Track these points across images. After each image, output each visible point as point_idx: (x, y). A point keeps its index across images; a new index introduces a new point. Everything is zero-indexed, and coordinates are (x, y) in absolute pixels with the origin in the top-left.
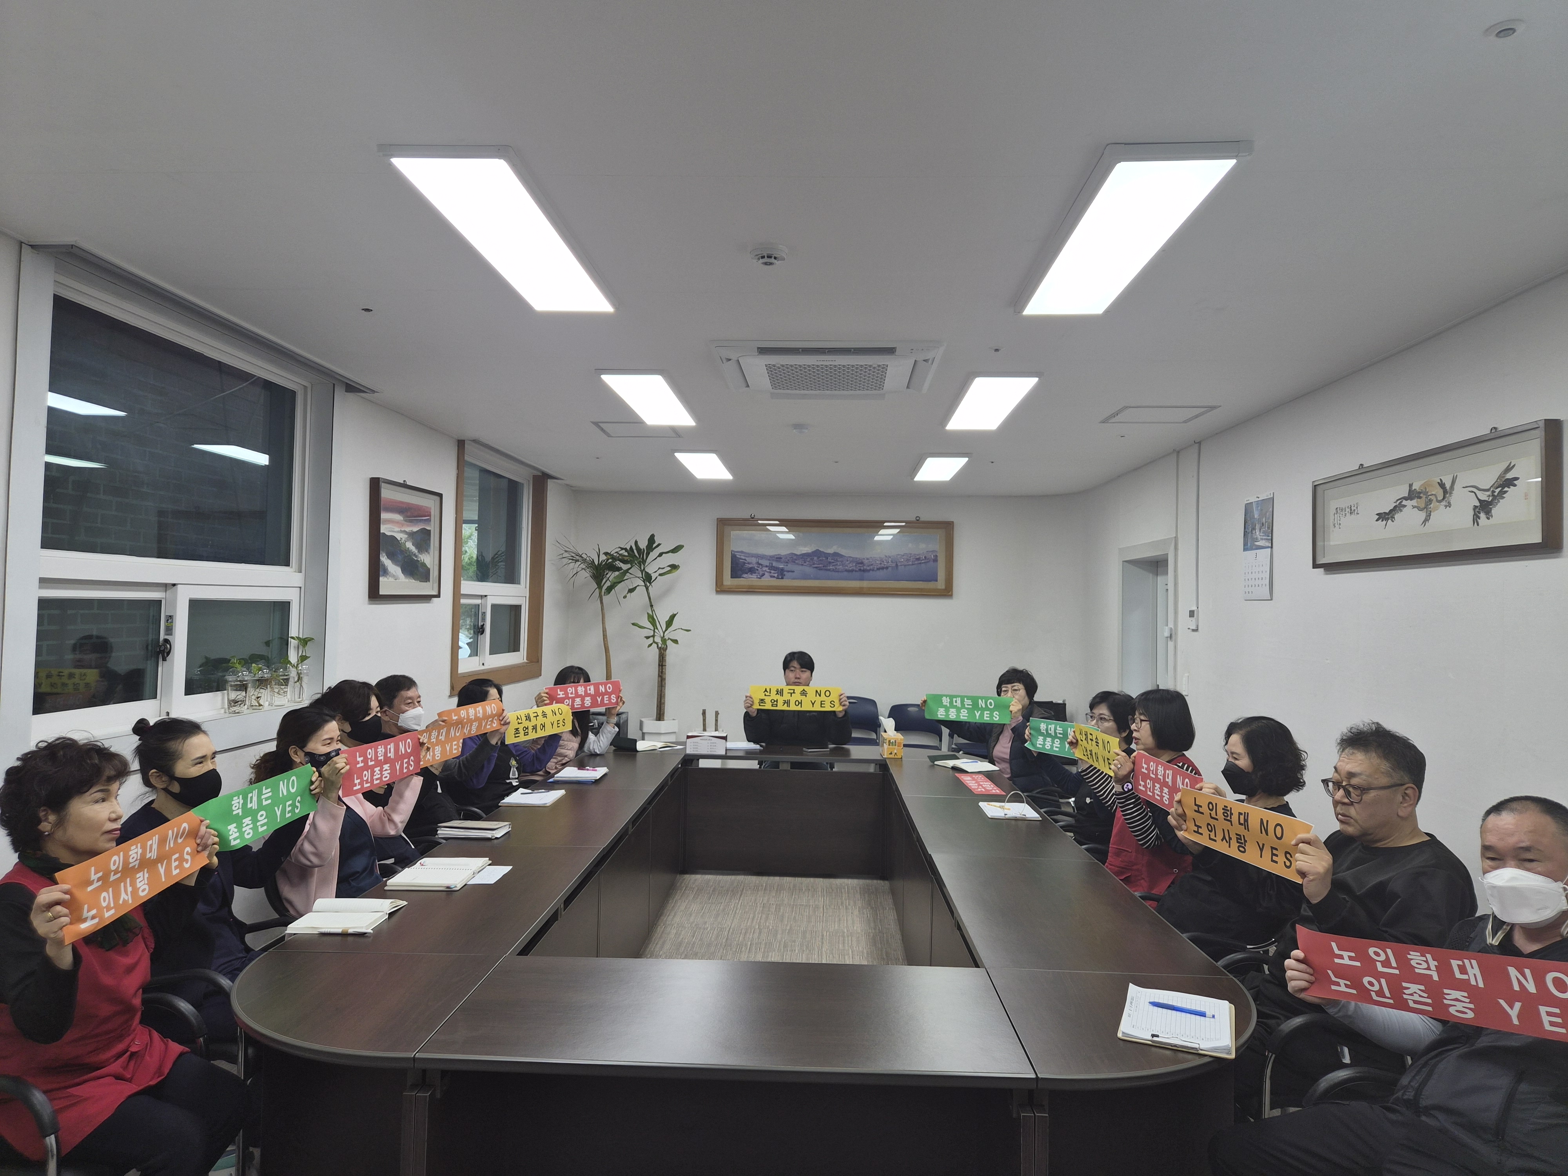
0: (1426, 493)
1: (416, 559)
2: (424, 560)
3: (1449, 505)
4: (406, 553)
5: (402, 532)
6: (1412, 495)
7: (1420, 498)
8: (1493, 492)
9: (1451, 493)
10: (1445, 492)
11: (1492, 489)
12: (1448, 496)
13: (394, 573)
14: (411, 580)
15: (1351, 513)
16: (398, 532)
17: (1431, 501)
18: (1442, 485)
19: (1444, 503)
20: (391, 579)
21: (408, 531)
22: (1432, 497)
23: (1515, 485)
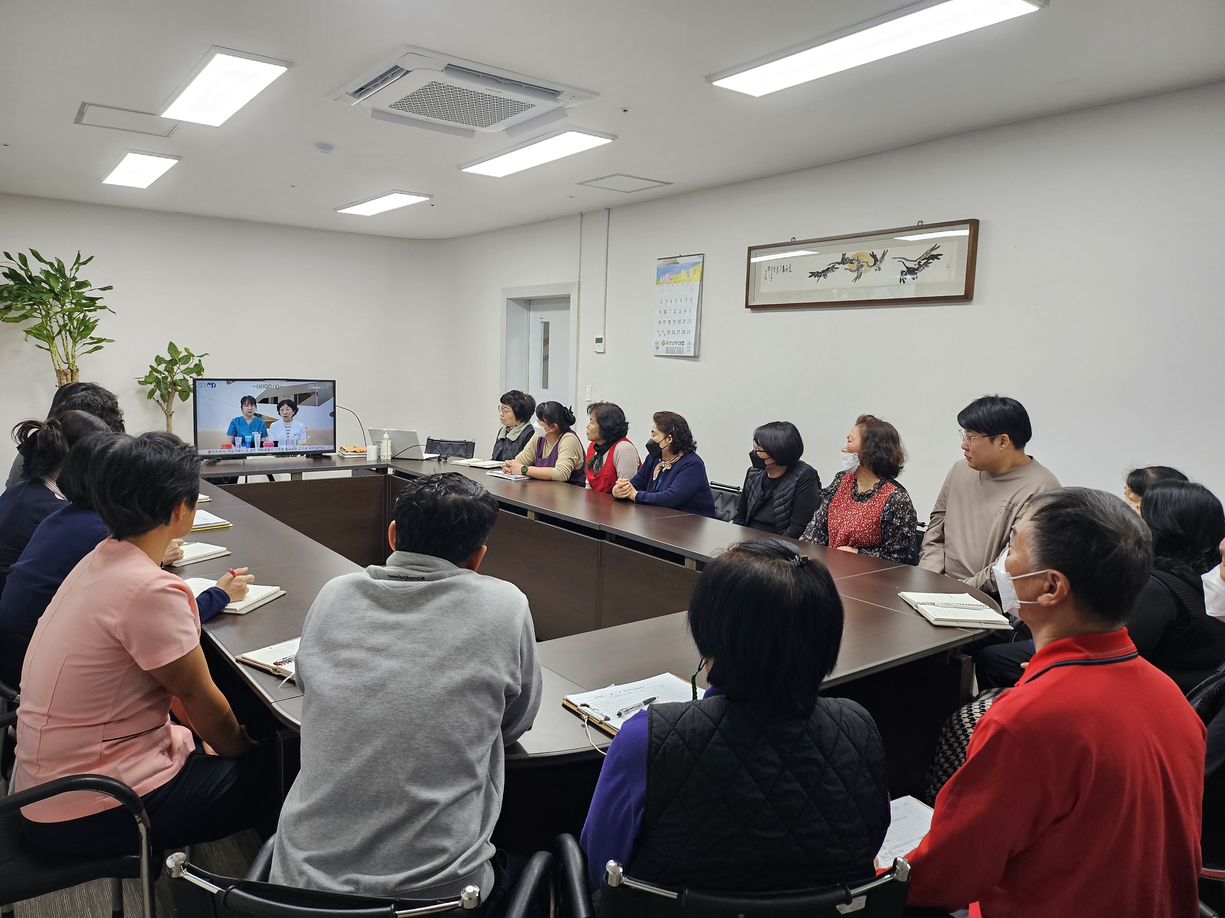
0: (858, 261)
3: (879, 269)
6: (844, 261)
7: (853, 263)
8: (919, 262)
9: (881, 262)
10: (876, 260)
11: (918, 260)
12: (878, 263)
15: (783, 271)
17: (862, 266)
18: (873, 256)
19: (874, 267)
22: (864, 264)
23: (939, 259)
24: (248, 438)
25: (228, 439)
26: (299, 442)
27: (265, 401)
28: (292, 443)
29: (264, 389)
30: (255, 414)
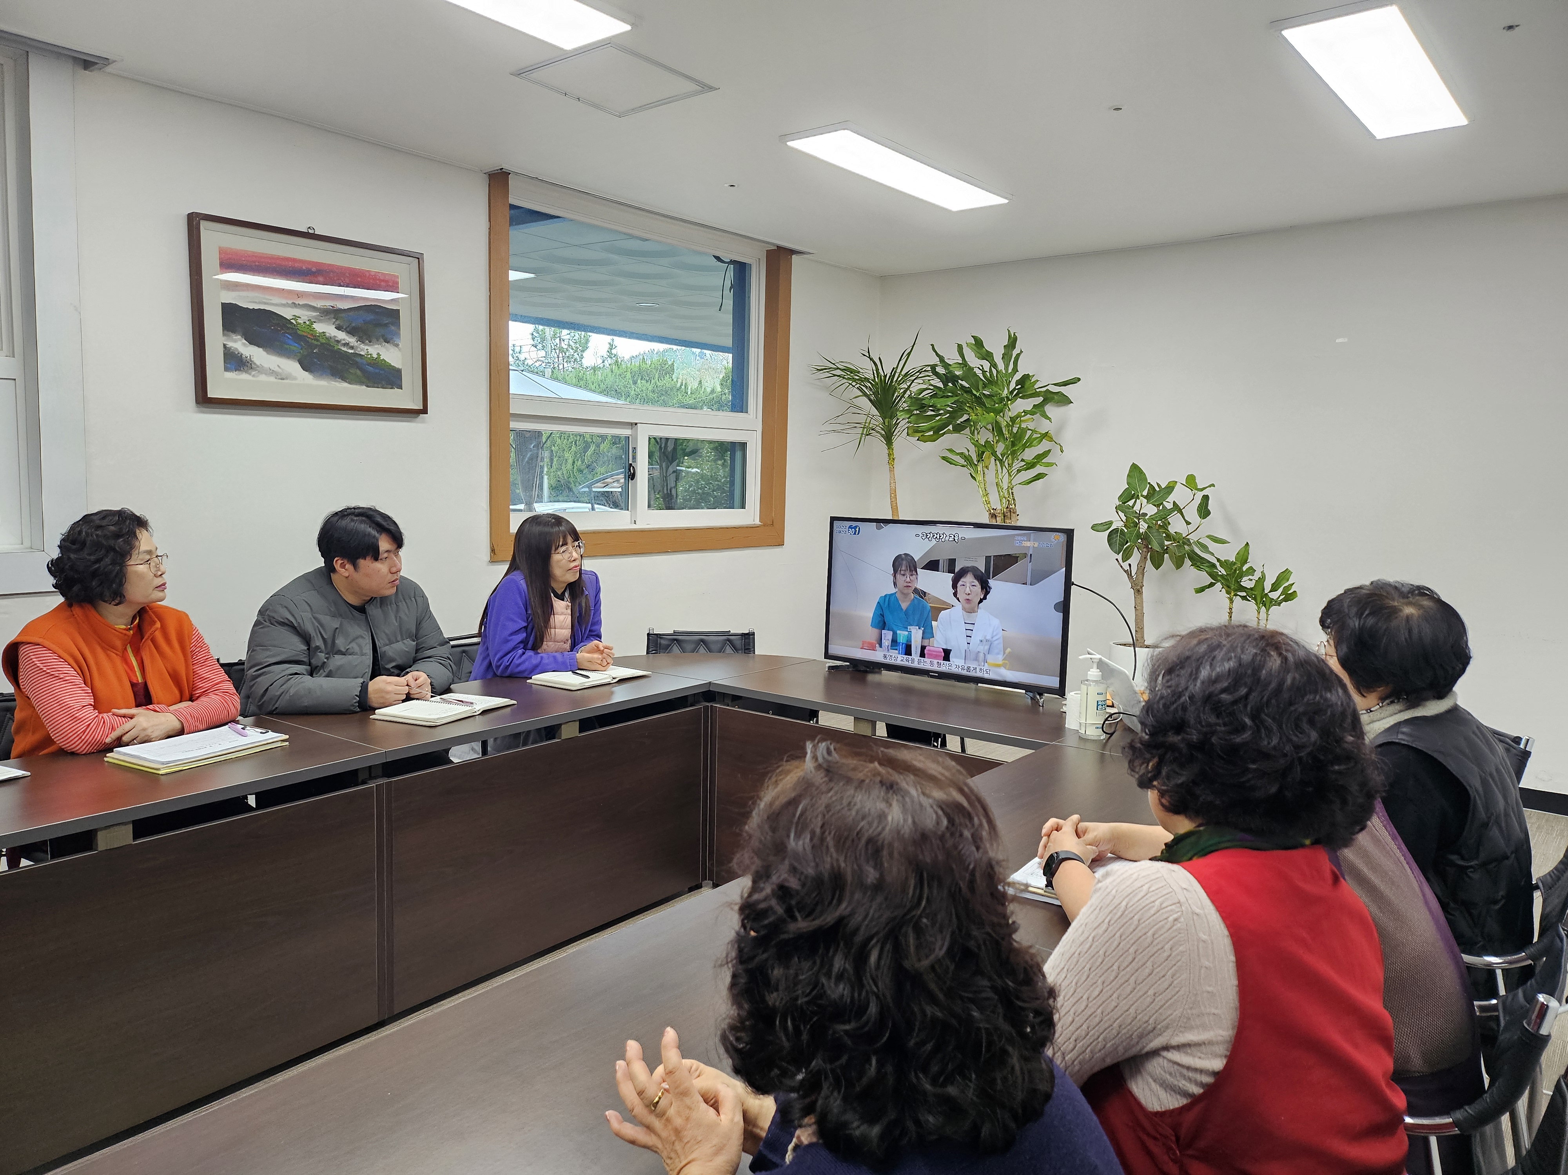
1: (351, 351)
2: (378, 354)
4: (318, 340)
5: (295, 305)
13: (276, 369)
14: (337, 384)
16: (284, 305)
20: (263, 378)
21: (319, 306)
24: (902, 635)
25: (871, 634)
26: (990, 658)
27: (933, 566)
28: (976, 659)
29: (934, 542)
30: (916, 591)
